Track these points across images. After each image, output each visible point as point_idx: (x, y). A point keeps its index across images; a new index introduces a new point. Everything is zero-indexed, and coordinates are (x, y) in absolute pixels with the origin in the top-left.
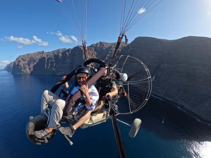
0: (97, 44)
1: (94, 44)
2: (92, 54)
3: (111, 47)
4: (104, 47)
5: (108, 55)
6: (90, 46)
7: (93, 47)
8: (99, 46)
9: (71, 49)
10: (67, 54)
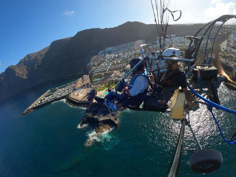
0: (25, 58)
1: (22, 59)
2: (23, 69)
3: (37, 57)
4: (31, 59)
5: (36, 65)
6: (19, 62)
7: (22, 62)
8: (26, 59)
9: (3, 72)
10: (2, 79)
